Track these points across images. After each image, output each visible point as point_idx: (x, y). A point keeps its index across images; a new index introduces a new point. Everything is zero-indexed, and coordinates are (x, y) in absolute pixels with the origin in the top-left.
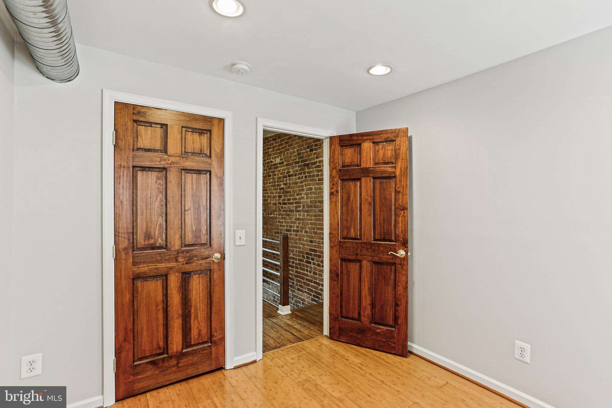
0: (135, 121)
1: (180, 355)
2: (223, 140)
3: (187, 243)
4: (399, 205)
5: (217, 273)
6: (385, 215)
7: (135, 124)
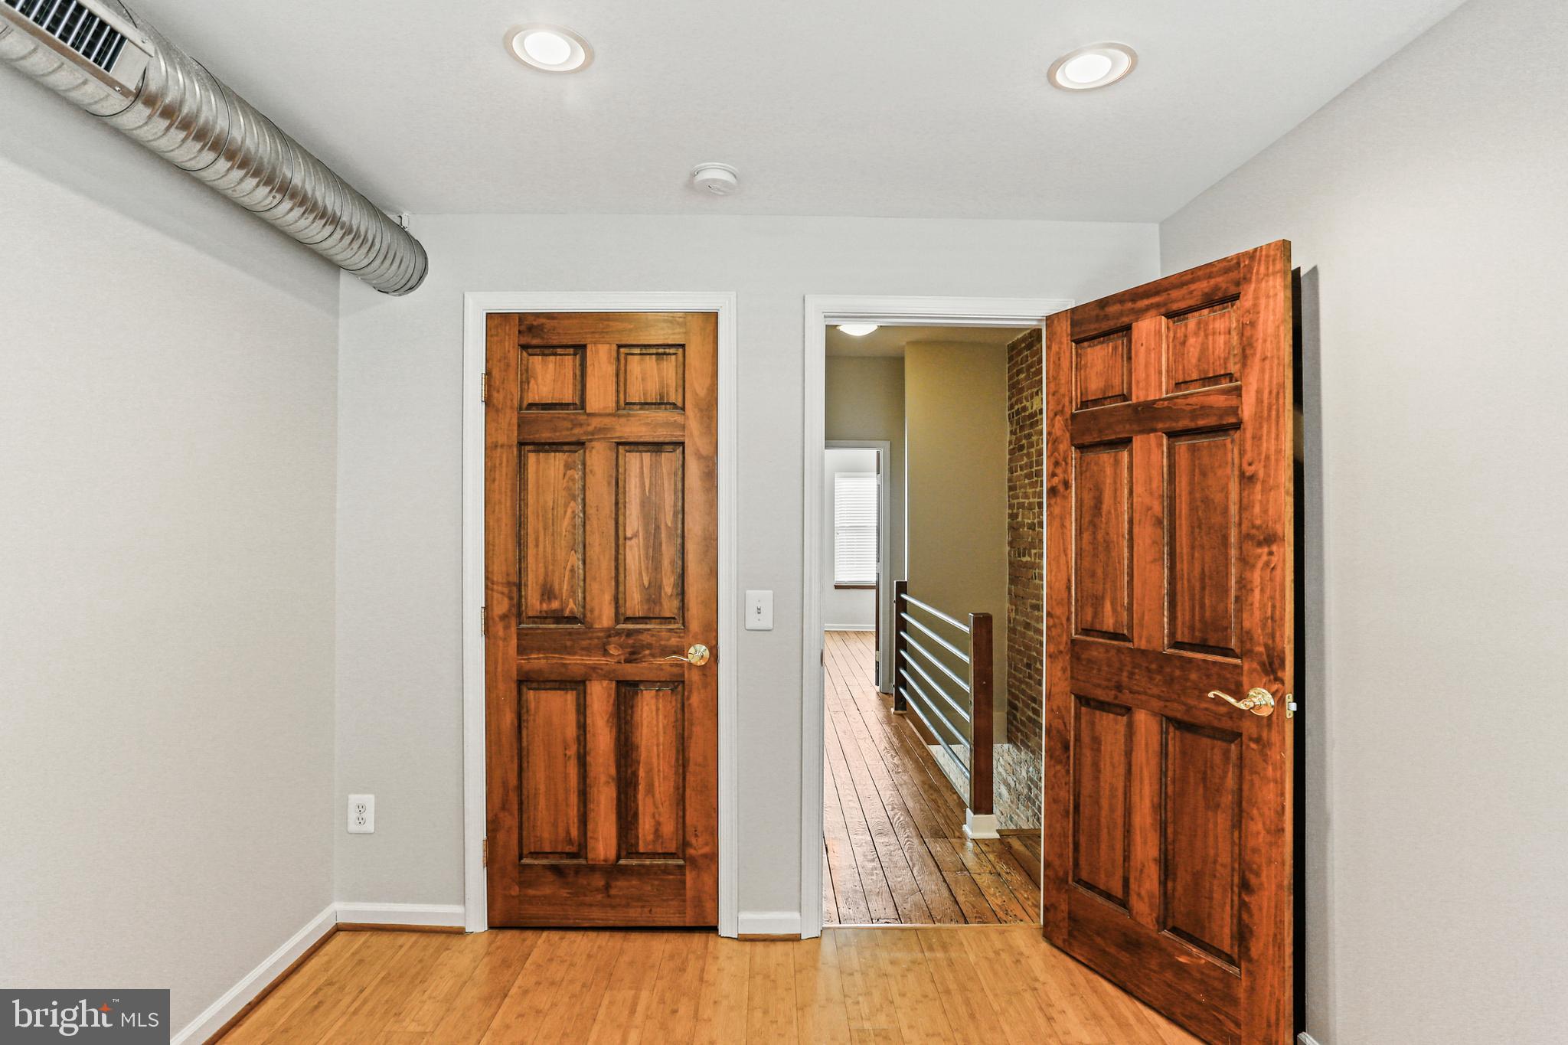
0: (524, 347)
1: (613, 871)
2: (713, 366)
3: (629, 614)
4: (1254, 526)
5: (700, 694)
6: (1207, 559)
7: (525, 354)
